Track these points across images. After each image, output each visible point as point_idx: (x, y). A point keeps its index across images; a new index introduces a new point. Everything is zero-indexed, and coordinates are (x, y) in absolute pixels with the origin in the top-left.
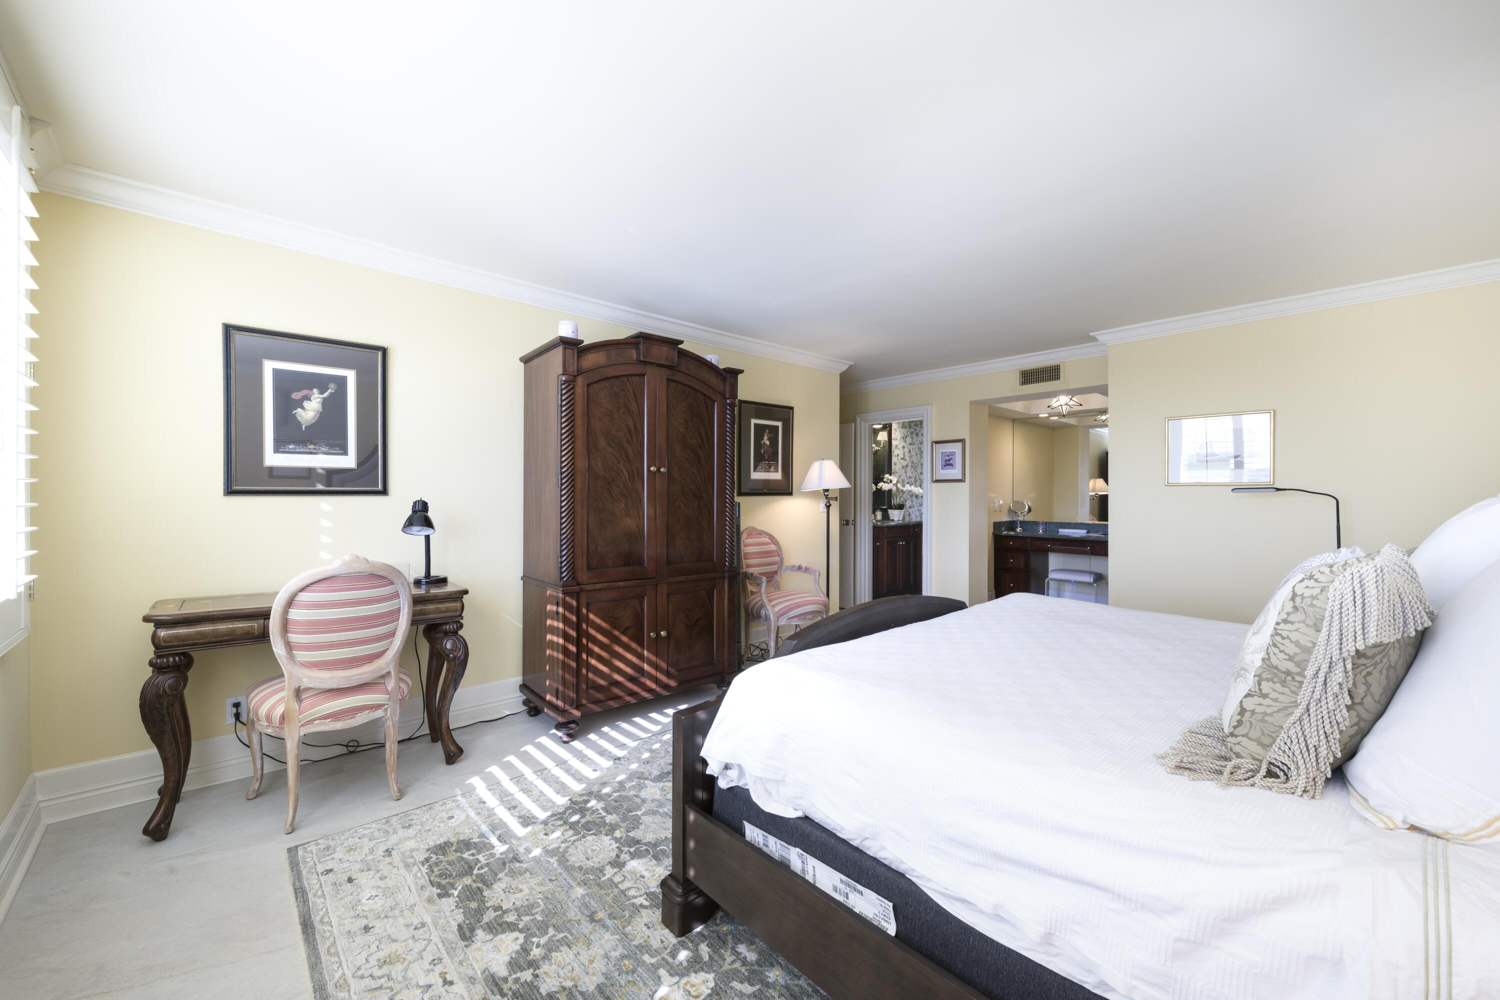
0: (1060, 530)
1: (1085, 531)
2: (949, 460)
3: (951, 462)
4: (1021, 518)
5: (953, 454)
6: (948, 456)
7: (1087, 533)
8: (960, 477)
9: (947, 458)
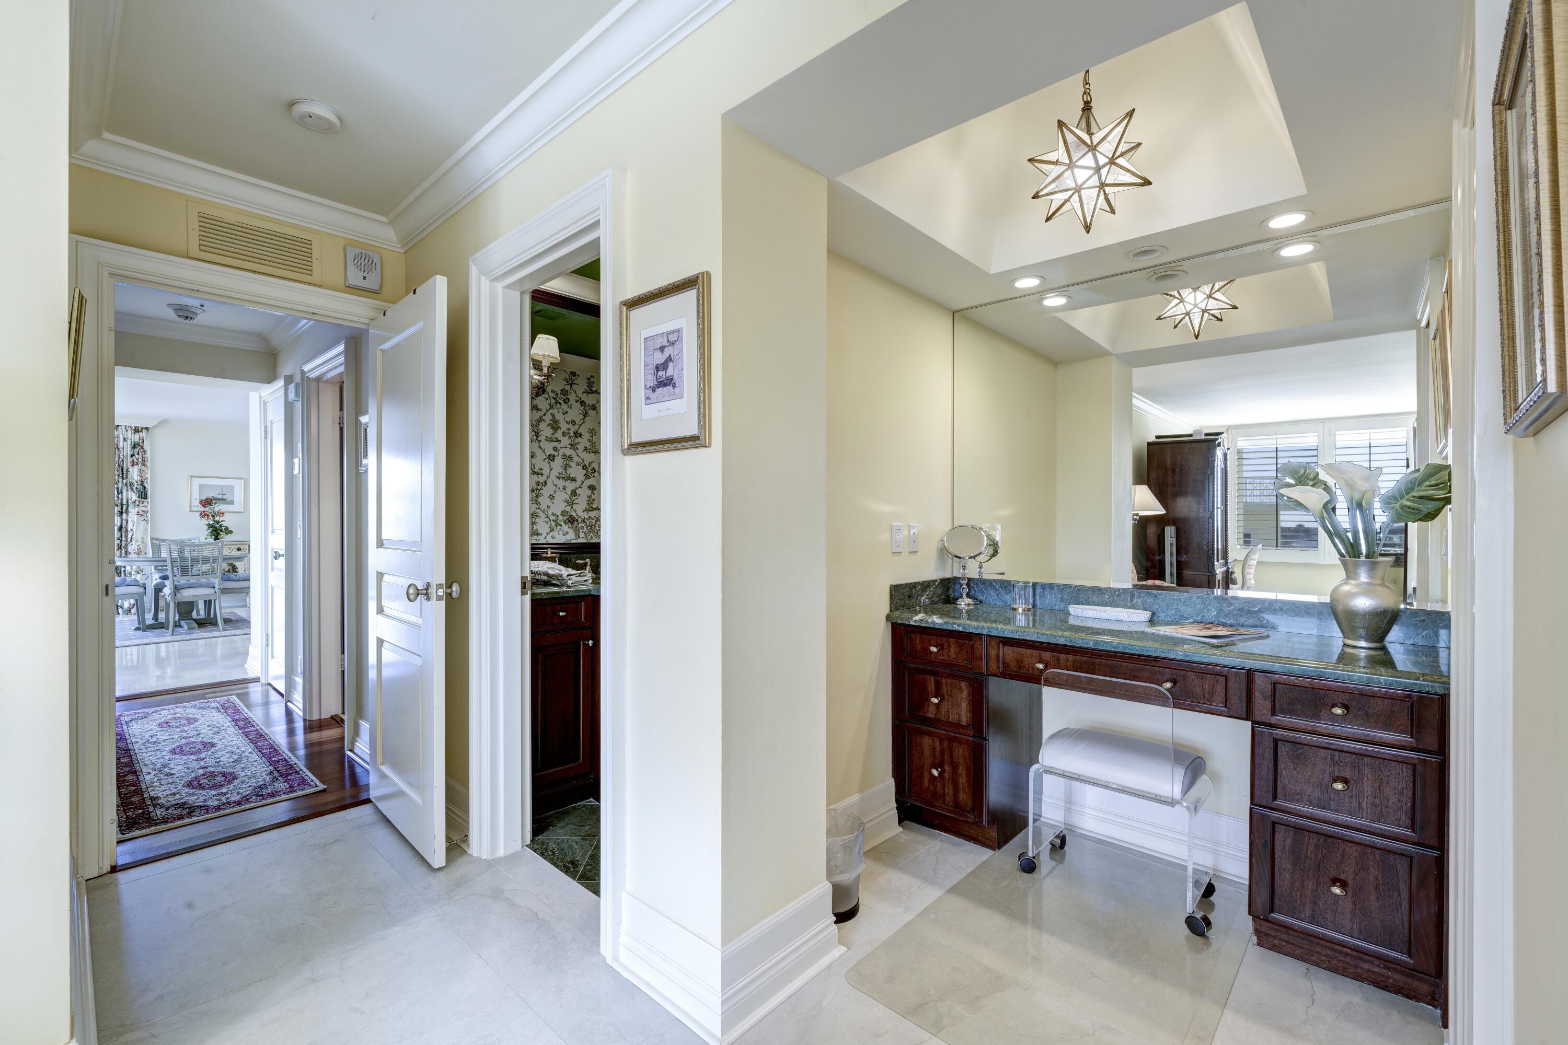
0: (1074, 609)
1: (1145, 616)
2: (664, 366)
3: (670, 372)
4: (972, 571)
5: (673, 339)
6: (662, 349)
7: (1151, 622)
8: (693, 430)
9: (660, 358)
